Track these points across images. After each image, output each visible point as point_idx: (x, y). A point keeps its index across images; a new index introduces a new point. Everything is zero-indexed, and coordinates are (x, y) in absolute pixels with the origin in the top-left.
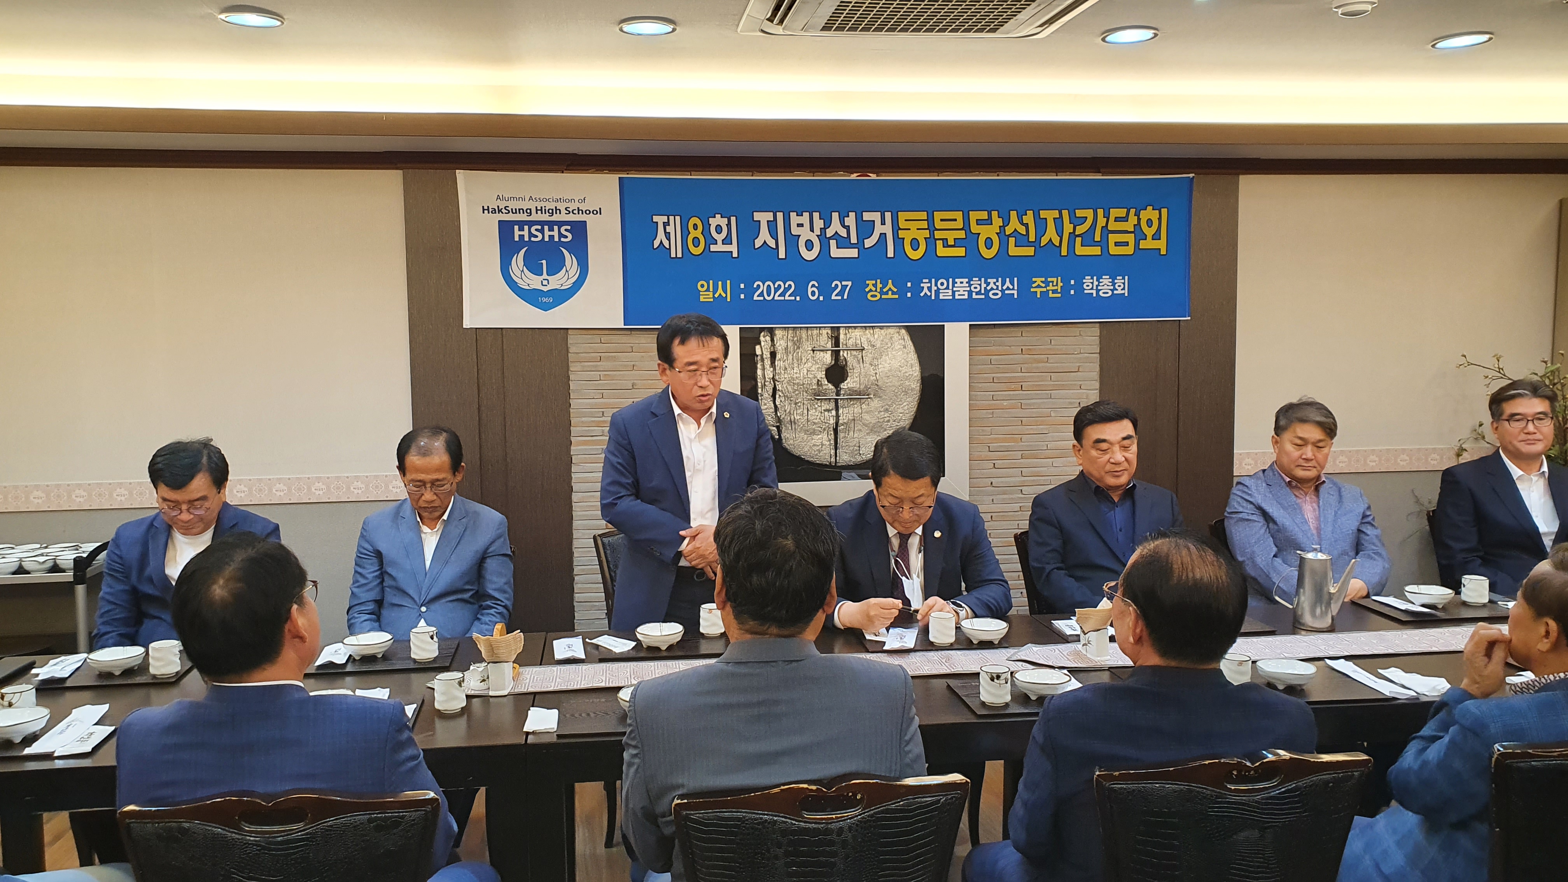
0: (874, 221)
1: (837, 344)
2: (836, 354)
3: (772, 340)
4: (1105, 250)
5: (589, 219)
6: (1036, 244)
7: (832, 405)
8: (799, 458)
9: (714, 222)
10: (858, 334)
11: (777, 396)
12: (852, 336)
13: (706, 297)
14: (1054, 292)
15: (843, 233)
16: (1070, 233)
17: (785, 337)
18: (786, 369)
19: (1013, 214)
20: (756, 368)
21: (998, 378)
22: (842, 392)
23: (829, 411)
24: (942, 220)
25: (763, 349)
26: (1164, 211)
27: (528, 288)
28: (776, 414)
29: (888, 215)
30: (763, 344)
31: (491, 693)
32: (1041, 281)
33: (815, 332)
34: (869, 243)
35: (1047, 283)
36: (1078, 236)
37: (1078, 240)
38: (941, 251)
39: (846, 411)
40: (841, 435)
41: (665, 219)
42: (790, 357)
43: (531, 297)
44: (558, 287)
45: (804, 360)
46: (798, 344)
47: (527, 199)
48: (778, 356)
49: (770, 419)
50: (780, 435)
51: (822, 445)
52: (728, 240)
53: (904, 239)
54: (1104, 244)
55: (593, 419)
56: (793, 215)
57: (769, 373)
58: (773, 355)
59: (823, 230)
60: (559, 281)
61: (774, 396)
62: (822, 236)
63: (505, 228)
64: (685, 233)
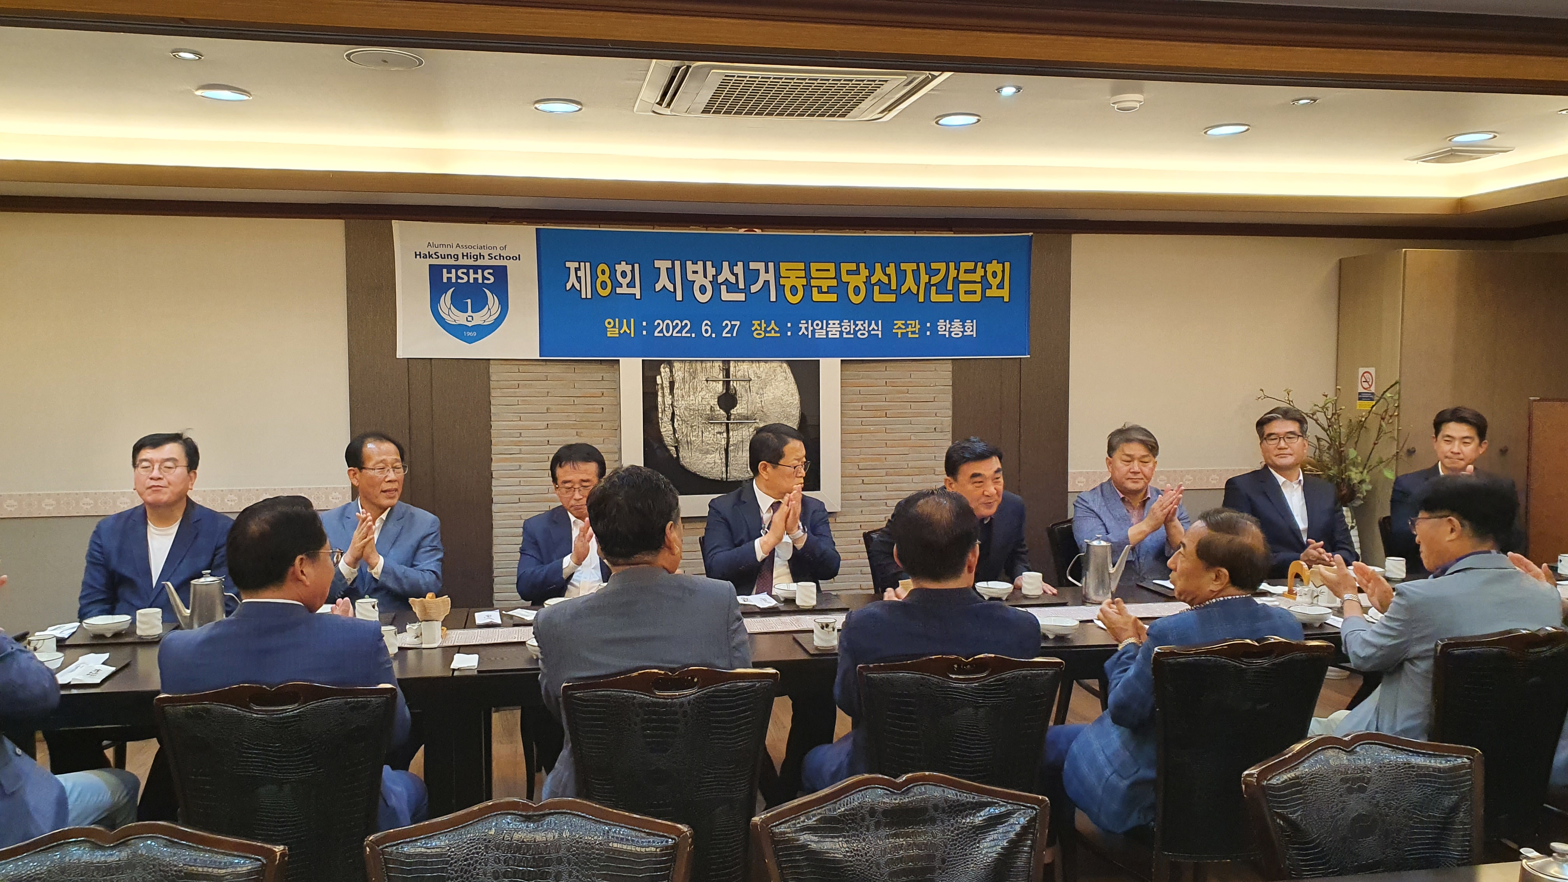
0: (759, 270)
1: (727, 375)
2: (727, 384)
3: (671, 371)
4: (957, 298)
5: (510, 265)
6: (897, 292)
7: (724, 428)
8: (694, 475)
9: (619, 268)
10: (746, 367)
11: (675, 420)
12: (741, 369)
13: (613, 333)
14: (913, 333)
15: (732, 279)
17: (682, 369)
18: (683, 396)
19: (878, 266)
20: (657, 395)
21: (866, 406)
22: (732, 417)
23: (720, 433)
24: (817, 270)
25: (663, 378)
26: (1007, 265)
27: (454, 323)
28: (675, 435)
29: (771, 265)
30: (663, 374)
31: (424, 646)
32: (902, 324)
33: (709, 364)
34: (754, 289)
35: (907, 326)
36: (933, 285)
37: (933, 289)
38: (817, 297)
39: (735, 433)
40: (731, 455)
41: (576, 265)
42: (687, 386)
43: (457, 331)
44: (481, 323)
45: (699, 389)
46: (694, 375)
47: (455, 246)
48: (676, 385)
49: (668, 440)
50: (678, 454)
51: (715, 463)
52: (633, 285)
53: (784, 285)
54: (955, 292)
55: (512, 439)
56: (689, 263)
57: (668, 400)
58: (672, 384)
59: (715, 277)
60: (481, 318)
61: (672, 420)
62: (714, 282)
63: (435, 271)
64: (594, 277)
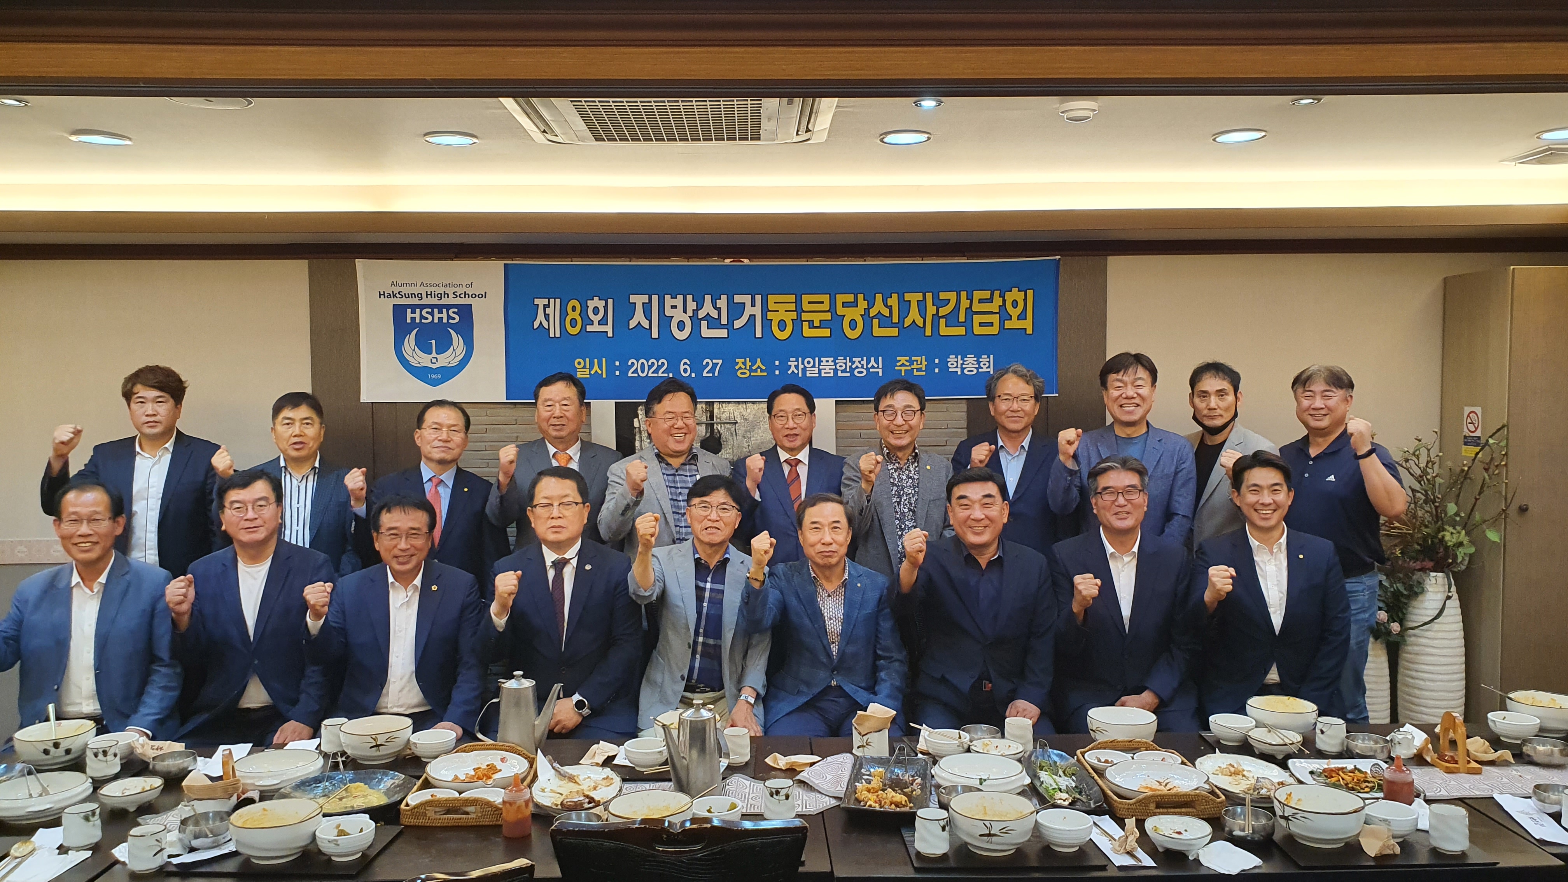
0: (744, 303)
1: (711, 418)
2: (710, 427)
4: (970, 331)
5: (475, 303)
6: (900, 325)
9: (591, 304)
10: (731, 408)
12: (726, 410)
14: (919, 370)
15: (714, 314)
16: (933, 315)
19: (879, 296)
20: (635, 440)
24: (809, 303)
26: (1030, 293)
27: (419, 365)
29: (758, 298)
32: (906, 360)
34: (738, 324)
35: (911, 362)
36: (942, 317)
37: (943, 321)
41: (546, 301)
43: (422, 374)
44: (446, 365)
47: (419, 284)
52: (605, 322)
53: (772, 320)
54: (968, 324)
56: (667, 297)
59: (695, 312)
60: (447, 359)
62: (694, 318)
63: (399, 312)
64: (564, 314)
